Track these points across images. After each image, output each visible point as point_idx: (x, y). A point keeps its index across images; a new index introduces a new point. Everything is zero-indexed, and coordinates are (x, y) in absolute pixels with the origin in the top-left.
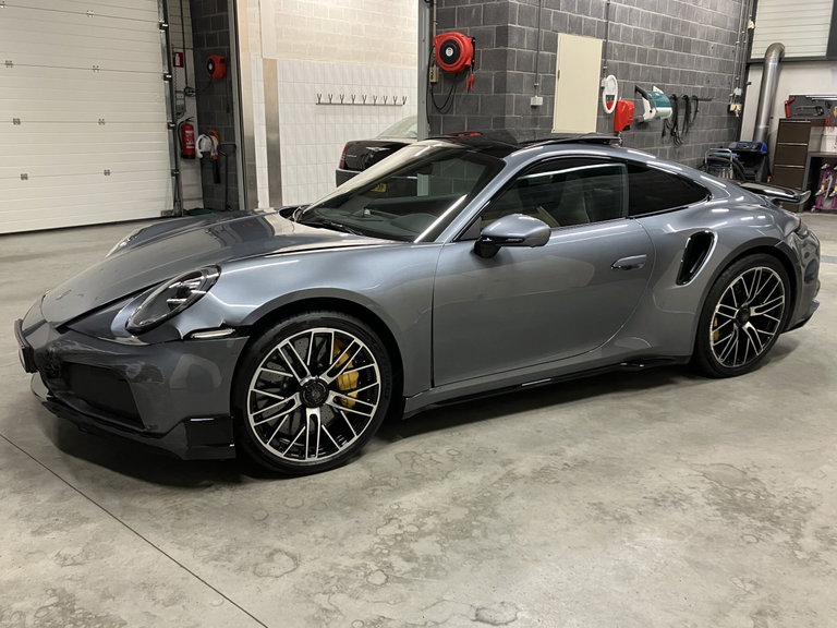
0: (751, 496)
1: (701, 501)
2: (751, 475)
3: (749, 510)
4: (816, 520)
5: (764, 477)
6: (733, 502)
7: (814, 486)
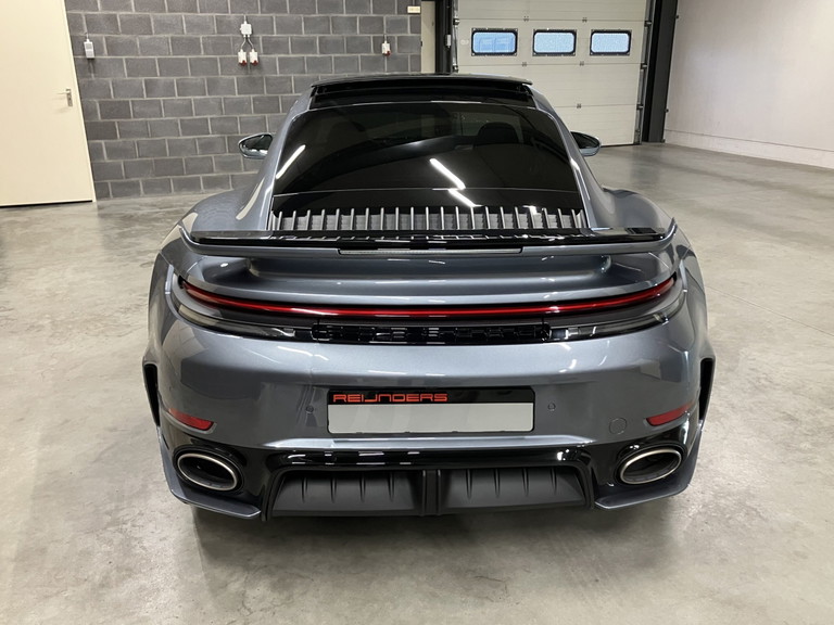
1: (116, 314)
2: (101, 337)
4: (46, 332)
5: (93, 340)
7: (56, 348)
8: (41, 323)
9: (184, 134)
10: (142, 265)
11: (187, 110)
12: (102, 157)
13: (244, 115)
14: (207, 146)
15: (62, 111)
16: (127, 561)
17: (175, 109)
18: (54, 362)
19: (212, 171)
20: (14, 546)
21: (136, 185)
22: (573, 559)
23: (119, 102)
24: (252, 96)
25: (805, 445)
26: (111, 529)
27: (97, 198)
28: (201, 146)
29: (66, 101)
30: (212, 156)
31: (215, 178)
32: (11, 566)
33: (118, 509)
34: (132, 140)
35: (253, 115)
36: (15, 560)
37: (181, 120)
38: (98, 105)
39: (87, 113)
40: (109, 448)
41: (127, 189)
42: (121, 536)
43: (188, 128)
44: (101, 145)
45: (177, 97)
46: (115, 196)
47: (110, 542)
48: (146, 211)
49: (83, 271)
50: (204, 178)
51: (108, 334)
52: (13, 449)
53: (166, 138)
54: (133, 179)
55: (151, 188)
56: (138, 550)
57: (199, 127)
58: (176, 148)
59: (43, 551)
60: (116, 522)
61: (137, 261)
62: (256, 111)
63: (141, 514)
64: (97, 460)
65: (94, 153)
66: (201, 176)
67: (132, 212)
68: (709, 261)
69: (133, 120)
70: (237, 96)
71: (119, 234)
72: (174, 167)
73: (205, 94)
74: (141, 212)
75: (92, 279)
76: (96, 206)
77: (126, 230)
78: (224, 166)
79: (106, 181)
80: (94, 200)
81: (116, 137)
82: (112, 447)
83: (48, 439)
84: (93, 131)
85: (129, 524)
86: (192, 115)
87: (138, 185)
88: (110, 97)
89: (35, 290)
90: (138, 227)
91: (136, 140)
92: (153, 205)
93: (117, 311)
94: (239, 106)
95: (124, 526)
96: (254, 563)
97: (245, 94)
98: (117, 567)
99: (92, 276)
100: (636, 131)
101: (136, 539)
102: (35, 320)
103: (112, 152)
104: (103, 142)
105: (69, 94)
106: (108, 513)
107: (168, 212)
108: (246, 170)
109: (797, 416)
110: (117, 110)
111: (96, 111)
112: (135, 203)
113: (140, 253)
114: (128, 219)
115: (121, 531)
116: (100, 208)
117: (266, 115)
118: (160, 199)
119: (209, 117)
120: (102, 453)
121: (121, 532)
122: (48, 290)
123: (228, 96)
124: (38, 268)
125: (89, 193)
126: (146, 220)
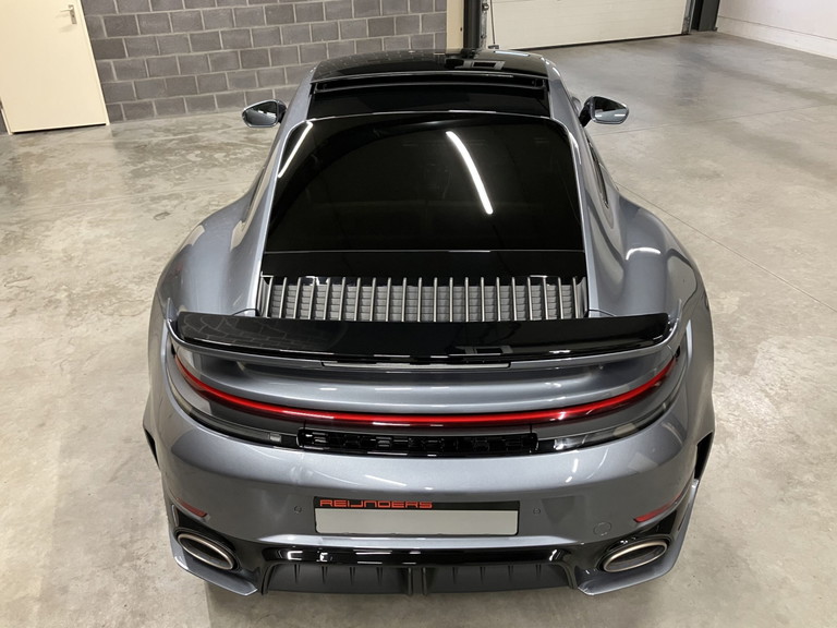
0: (106, 303)
1: (130, 286)
2: (116, 316)
3: (102, 295)
4: (63, 310)
5: (108, 320)
6: (115, 294)
7: (73, 330)
8: (58, 297)
9: (195, 50)
10: (155, 218)
11: (197, 23)
12: (113, 78)
13: (256, 27)
14: (220, 62)
15: (66, 29)
16: (140, 605)
17: (183, 24)
18: (70, 350)
19: (226, 89)
20: (39, 583)
21: (147, 107)
22: (558, 616)
23: (125, 17)
24: (264, 6)
25: (809, 478)
26: (126, 565)
27: (111, 121)
28: (213, 62)
29: (69, 18)
30: (226, 72)
31: (229, 97)
32: (36, 608)
33: (133, 541)
34: (140, 58)
35: (267, 27)
36: (39, 600)
37: (191, 35)
38: (103, 21)
39: (92, 30)
40: (123, 465)
41: (140, 111)
42: (135, 574)
43: (199, 43)
44: (109, 64)
45: (185, 10)
46: (129, 118)
47: (124, 581)
48: (161, 137)
49: (98, 226)
50: (217, 96)
51: (123, 313)
52: (35, 463)
53: (177, 55)
54: (145, 100)
55: (164, 109)
56: (151, 592)
57: (210, 42)
58: (187, 65)
59: (64, 590)
60: (130, 557)
61: (149, 211)
62: (269, 22)
63: (153, 548)
64: (113, 479)
65: (103, 73)
66: (215, 94)
67: (145, 140)
68: (742, 215)
69: (140, 36)
70: (249, 6)
71: (132, 172)
72: (186, 86)
73: (214, 6)
74: (155, 140)
75: (108, 236)
76: (109, 131)
77: (140, 166)
78: (238, 83)
79: (119, 104)
80: (108, 123)
81: (124, 56)
82: (126, 463)
83: (67, 452)
84: (101, 50)
85: (143, 559)
86: (201, 29)
87: (151, 105)
88: (114, 12)
89: (51, 251)
90: (151, 162)
91: (145, 58)
92: (167, 130)
93: (131, 282)
94: (251, 17)
95: (139, 562)
96: (256, 611)
97: (257, 3)
98: (132, 612)
99: (107, 233)
100: (686, 19)
101: (149, 578)
102: (52, 293)
103: (122, 71)
104: (111, 61)
105: (72, 12)
106: (123, 546)
107: (182, 140)
108: (261, 86)
109: (805, 438)
110: (121, 25)
111: (101, 27)
112: (149, 127)
113: (154, 199)
114: (142, 151)
115: (135, 567)
116: (115, 134)
117: (281, 26)
118: (174, 120)
119: (220, 30)
120: (118, 471)
121: (135, 570)
122: (64, 251)
123: (239, 7)
124: (53, 221)
125: (102, 116)
126: (161, 151)
